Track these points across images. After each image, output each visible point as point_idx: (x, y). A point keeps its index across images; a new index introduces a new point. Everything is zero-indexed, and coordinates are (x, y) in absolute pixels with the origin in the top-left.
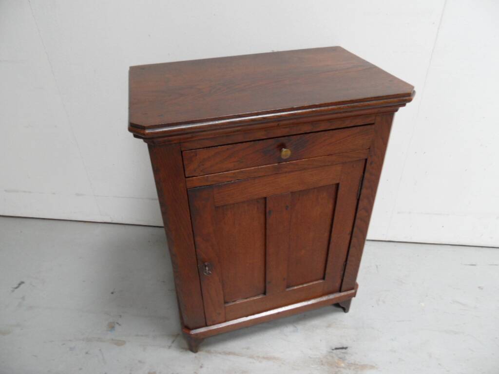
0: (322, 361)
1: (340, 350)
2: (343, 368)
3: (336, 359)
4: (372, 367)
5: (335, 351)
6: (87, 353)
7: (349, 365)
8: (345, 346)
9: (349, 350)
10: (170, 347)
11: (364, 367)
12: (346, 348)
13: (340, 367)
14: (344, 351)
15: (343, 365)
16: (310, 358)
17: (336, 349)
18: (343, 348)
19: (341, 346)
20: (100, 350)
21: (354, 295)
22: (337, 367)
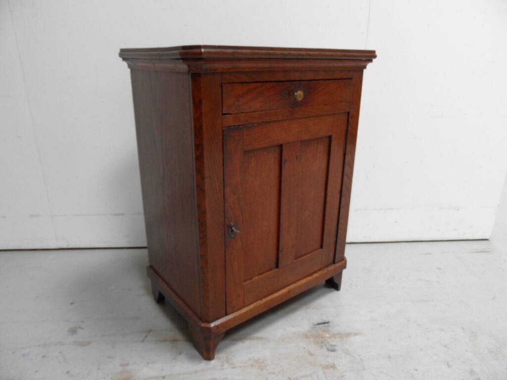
0: (306, 335)
1: (323, 325)
2: (329, 338)
3: (320, 332)
4: (356, 334)
5: (317, 326)
6: (44, 357)
7: (334, 335)
8: (327, 321)
9: (331, 324)
10: (143, 341)
11: (348, 335)
12: (328, 323)
13: (325, 338)
14: (326, 325)
15: (328, 335)
16: (294, 333)
17: (318, 324)
18: (325, 323)
19: (323, 322)
20: (61, 352)
21: (344, 266)
22: (323, 338)
